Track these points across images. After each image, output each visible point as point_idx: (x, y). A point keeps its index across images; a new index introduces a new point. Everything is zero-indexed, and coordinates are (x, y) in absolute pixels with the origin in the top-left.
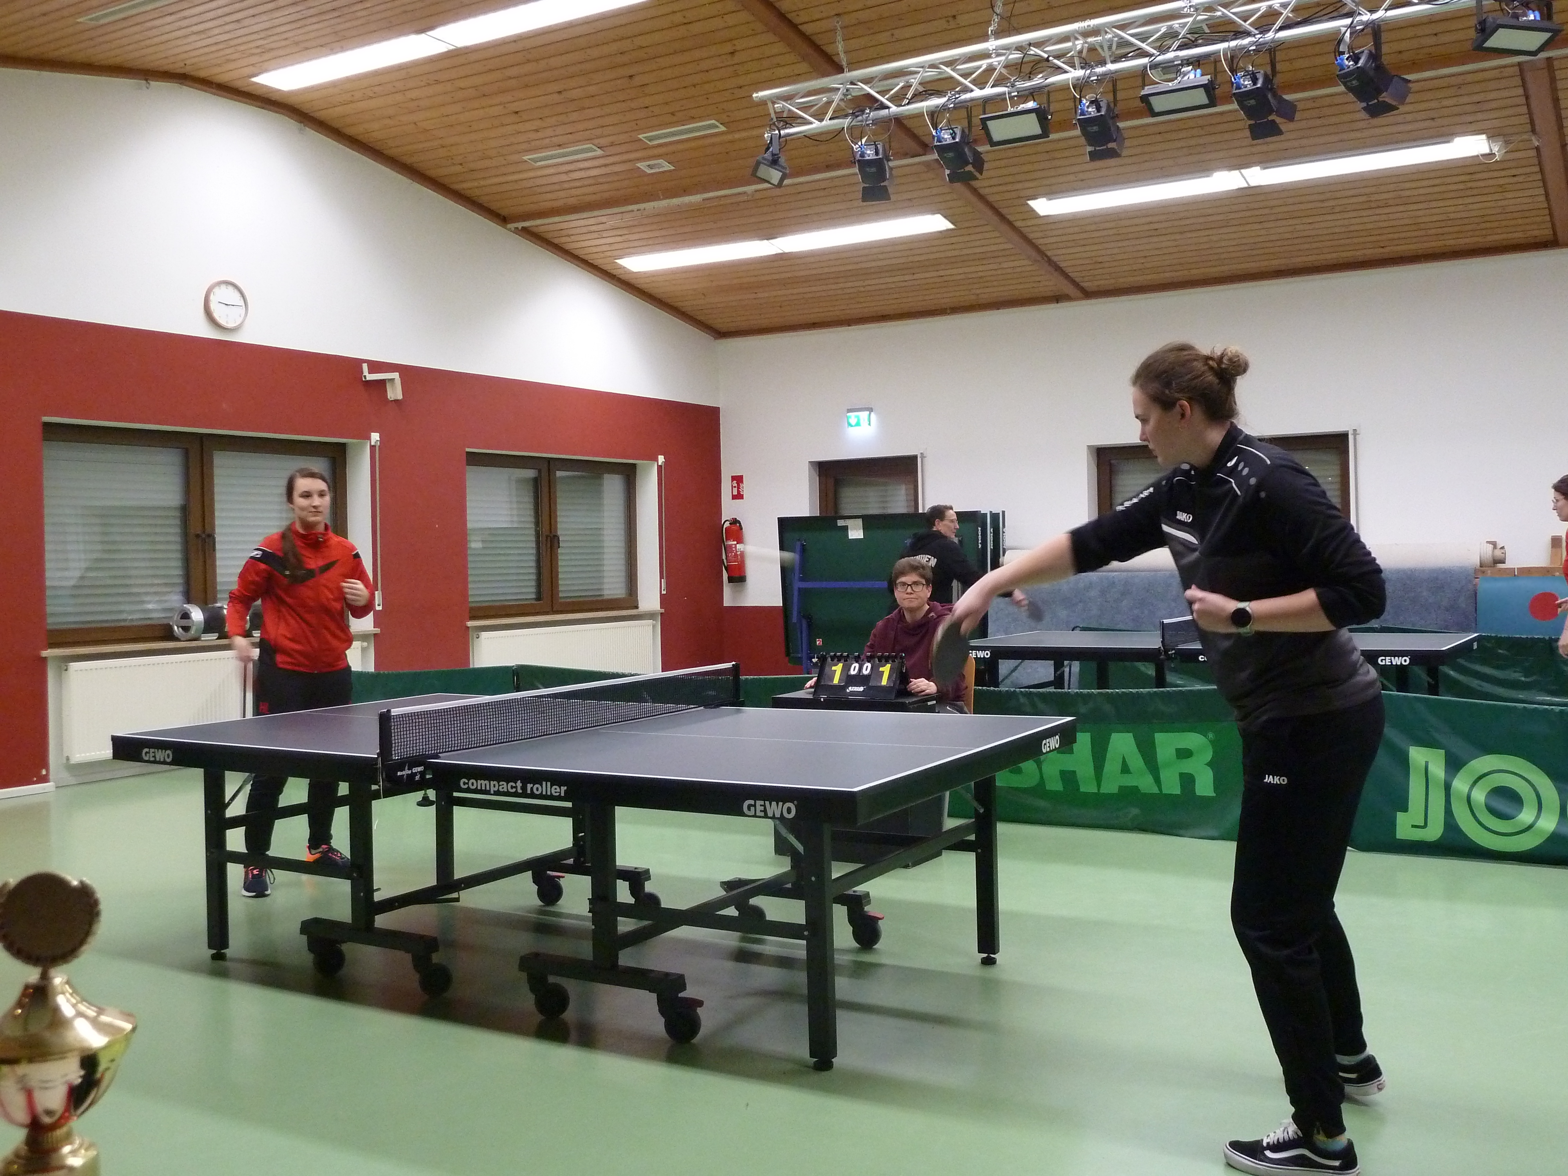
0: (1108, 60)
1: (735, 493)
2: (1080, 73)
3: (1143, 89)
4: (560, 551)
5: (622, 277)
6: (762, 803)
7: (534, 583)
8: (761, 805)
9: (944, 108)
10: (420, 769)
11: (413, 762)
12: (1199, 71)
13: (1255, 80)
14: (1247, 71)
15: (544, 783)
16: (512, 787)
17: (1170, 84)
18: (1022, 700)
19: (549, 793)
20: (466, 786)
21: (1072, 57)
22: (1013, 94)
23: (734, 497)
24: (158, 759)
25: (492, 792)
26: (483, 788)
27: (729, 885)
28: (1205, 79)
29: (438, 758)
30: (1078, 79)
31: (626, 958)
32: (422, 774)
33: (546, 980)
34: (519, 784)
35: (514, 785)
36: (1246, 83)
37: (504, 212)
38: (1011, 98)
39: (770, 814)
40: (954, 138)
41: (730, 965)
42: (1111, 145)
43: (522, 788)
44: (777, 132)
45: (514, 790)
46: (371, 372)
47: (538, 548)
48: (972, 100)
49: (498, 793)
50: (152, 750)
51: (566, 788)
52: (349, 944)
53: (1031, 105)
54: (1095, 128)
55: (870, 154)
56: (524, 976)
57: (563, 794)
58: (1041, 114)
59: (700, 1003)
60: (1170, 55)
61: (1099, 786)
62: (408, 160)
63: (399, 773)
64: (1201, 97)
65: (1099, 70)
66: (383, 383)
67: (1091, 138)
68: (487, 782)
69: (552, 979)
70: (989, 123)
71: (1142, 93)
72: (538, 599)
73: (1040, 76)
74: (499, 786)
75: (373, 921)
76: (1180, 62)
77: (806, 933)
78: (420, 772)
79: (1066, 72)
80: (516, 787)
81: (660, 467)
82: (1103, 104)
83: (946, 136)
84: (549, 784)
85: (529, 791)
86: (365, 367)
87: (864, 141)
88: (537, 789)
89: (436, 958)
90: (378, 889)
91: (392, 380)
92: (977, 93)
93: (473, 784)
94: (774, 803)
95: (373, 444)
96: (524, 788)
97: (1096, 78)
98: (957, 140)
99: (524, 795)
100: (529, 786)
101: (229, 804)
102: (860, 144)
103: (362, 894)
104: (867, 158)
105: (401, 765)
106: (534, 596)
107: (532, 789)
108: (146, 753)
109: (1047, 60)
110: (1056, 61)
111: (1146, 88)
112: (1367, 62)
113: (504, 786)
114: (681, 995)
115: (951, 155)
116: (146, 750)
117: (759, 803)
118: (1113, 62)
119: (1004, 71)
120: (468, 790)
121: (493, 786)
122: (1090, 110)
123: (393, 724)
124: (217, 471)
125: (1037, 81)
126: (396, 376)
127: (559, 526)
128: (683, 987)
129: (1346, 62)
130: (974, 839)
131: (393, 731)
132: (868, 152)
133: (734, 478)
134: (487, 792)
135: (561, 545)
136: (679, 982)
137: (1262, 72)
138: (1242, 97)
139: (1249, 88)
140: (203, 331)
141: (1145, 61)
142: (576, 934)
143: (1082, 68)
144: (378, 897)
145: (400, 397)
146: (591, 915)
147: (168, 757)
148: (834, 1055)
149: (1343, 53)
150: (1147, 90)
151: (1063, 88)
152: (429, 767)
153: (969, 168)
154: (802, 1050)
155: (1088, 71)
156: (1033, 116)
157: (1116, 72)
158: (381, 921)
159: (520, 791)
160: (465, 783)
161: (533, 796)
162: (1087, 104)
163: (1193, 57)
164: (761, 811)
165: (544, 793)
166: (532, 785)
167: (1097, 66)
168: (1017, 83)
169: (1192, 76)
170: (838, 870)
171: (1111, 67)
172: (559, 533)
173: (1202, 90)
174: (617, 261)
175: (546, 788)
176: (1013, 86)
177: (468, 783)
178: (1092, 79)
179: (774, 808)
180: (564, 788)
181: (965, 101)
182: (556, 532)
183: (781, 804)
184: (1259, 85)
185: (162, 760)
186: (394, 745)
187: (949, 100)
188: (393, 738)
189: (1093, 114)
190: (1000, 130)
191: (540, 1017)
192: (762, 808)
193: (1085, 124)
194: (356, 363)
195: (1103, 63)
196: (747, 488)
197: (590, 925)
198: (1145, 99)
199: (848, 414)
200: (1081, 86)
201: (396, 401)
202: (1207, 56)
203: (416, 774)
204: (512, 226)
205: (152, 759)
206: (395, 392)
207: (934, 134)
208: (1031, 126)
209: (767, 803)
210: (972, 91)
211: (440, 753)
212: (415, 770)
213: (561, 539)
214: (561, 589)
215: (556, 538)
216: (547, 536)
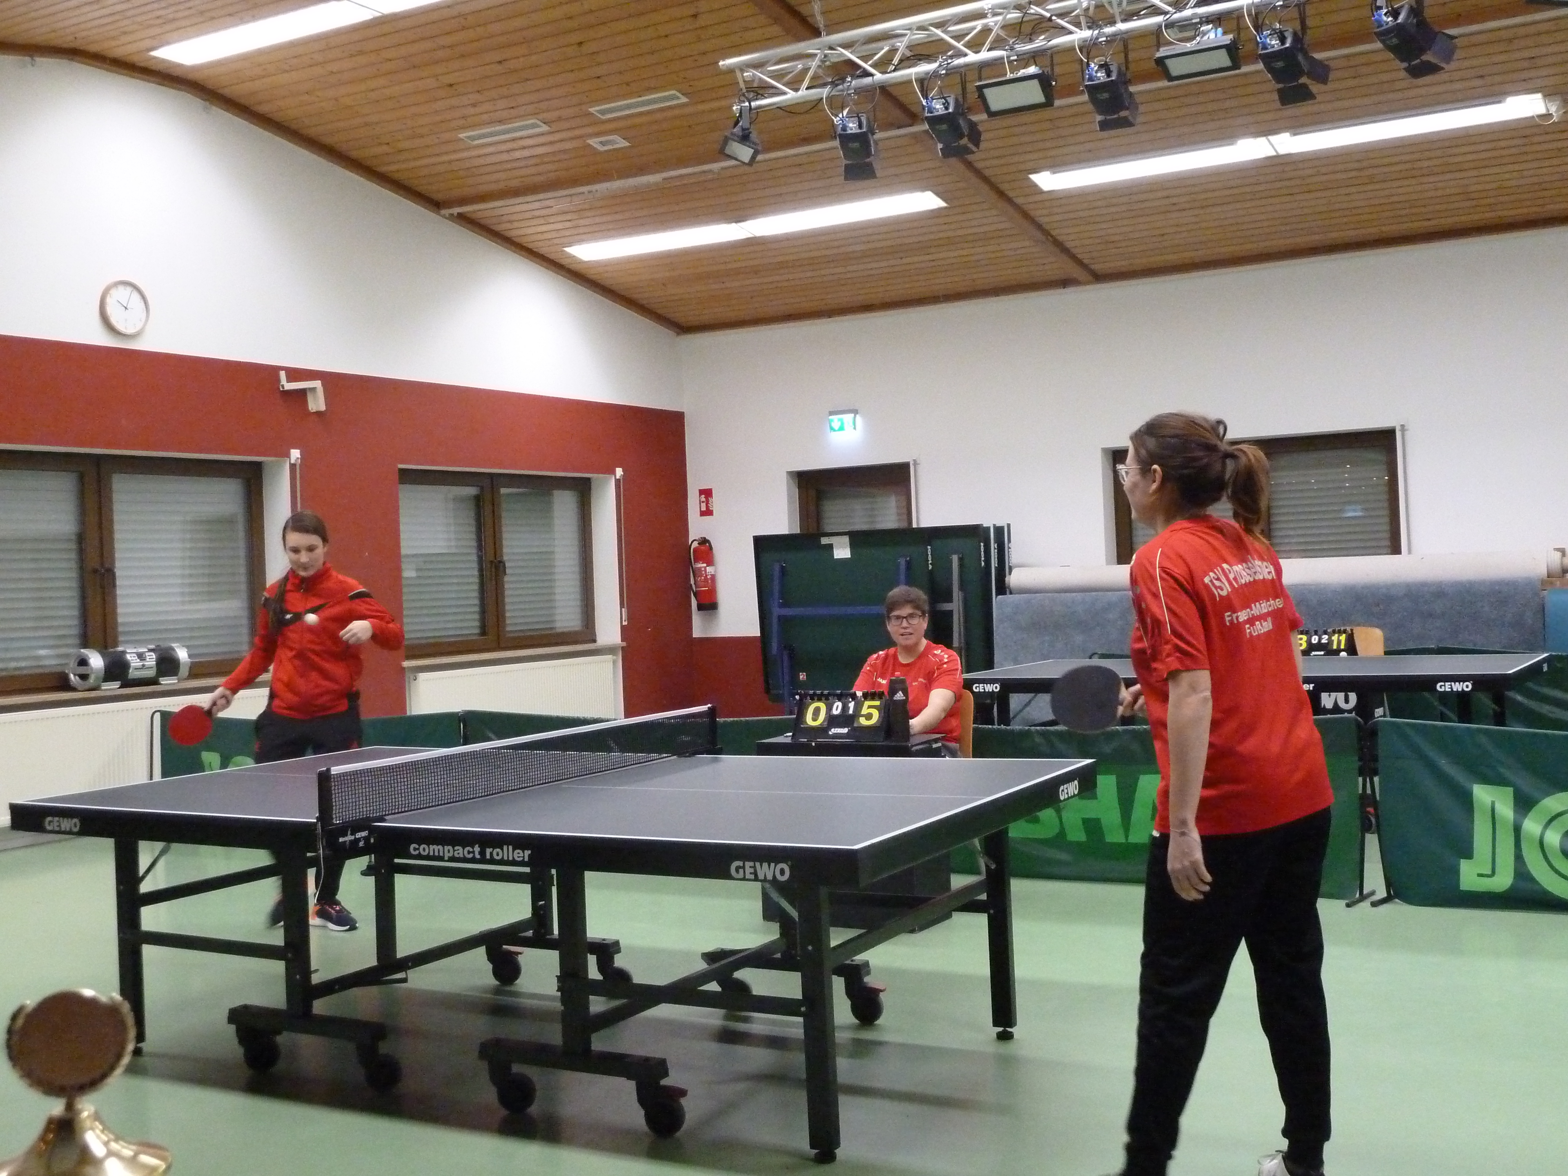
0: (1118, 18)
1: (704, 509)
2: (1086, 34)
3: (1158, 50)
4: (506, 579)
5: (573, 267)
6: (752, 864)
7: (477, 616)
8: (750, 867)
9: (935, 74)
10: (364, 834)
11: (356, 826)
12: (1220, 30)
13: (1283, 40)
14: (1274, 30)
15: (505, 847)
16: (469, 852)
17: (1188, 45)
18: (1038, 739)
19: (511, 858)
20: (417, 852)
21: (1077, 16)
22: (1012, 58)
23: (703, 514)
24: (63, 829)
25: (446, 858)
26: (436, 854)
27: (711, 957)
28: (1228, 39)
29: (383, 820)
30: (1085, 40)
31: (600, 1043)
32: (366, 839)
33: (510, 1069)
34: (477, 849)
35: (471, 850)
36: (1273, 42)
37: (438, 197)
38: (1010, 62)
39: (761, 877)
40: (947, 108)
41: (714, 1047)
42: (1124, 113)
43: (480, 853)
44: (747, 104)
45: (471, 856)
46: (289, 380)
47: (481, 576)
48: (967, 65)
49: (452, 859)
50: (57, 819)
51: (530, 852)
52: (285, 1033)
53: (1032, 70)
54: (1106, 95)
55: (852, 127)
56: (484, 1066)
57: (526, 859)
58: (1044, 80)
59: (683, 1093)
60: (1187, 13)
61: (1127, 837)
62: (328, 140)
63: (341, 840)
64: (1222, 59)
65: (1109, 30)
66: (303, 393)
67: (1101, 106)
68: (440, 847)
69: (516, 1068)
70: (987, 91)
71: (1157, 56)
72: (484, 632)
73: (1042, 37)
74: (454, 851)
75: (310, 1006)
76: (1198, 20)
77: (803, 1009)
78: (365, 838)
79: (1071, 33)
80: (473, 852)
81: (618, 482)
82: (1114, 68)
83: (938, 107)
84: (511, 848)
85: (488, 857)
86: (283, 374)
87: (845, 113)
88: (497, 853)
89: (384, 1048)
90: (316, 971)
91: (313, 390)
92: (972, 57)
93: (424, 850)
94: (765, 865)
95: (293, 461)
96: (482, 853)
97: (1104, 39)
98: (950, 110)
99: (483, 860)
100: (488, 851)
101: (143, 877)
102: (841, 116)
103: (298, 977)
104: (849, 132)
105: (342, 830)
106: (477, 631)
107: (491, 854)
108: (50, 822)
109: (1050, 19)
110: (1060, 21)
111: (1161, 49)
112: (1408, 17)
113: (460, 851)
114: (664, 1082)
115: (944, 127)
116: (49, 819)
117: (748, 864)
118: (1124, 21)
119: (1002, 34)
120: (420, 857)
121: (447, 851)
122: (1099, 75)
123: (333, 784)
124: (116, 497)
125: (1039, 43)
126: (317, 384)
127: (505, 550)
128: (666, 1074)
129: (1385, 18)
130: (986, 899)
131: (333, 792)
132: (851, 125)
133: (702, 492)
134: (441, 859)
135: (508, 571)
136: (660, 1067)
137: (1291, 30)
138: (1269, 59)
139: (1276, 48)
140: (98, 338)
141: (1159, 19)
142: (539, 1016)
143: (1089, 28)
144: (316, 979)
145: (323, 408)
146: (559, 994)
147: (75, 826)
148: (838, 1145)
149: (1380, 8)
150: (1163, 52)
151: (1070, 49)
152: (373, 830)
153: (964, 141)
154: (802, 1141)
155: (1096, 32)
156: (1035, 83)
157: (1127, 32)
158: (320, 1007)
159: (477, 856)
160: (415, 849)
161: (492, 861)
162: (1096, 68)
163: (1213, 14)
164: (751, 873)
165: (506, 858)
166: (491, 849)
167: (1106, 25)
168: (1017, 46)
169: (1212, 35)
170: (837, 937)
171: (1121, 26)
172: (505, 558)
173: (1223, 52)
174: (568, 250)
175: (507, 852)
176: (1012, 49)
177: (418, 849)
178: (1100, 40)
179: (766, 870)
180: (527, 853)
181: (959, 67)
182: (502, 557)
183: (773, 865)
184: (1287, 45)
185: (68, 829)
186: (334, 808)
187: (940, 66)
188: (334, 800)
189: (1102, 80)
190: (998, 99)
191: (503, 1112)
192: (752, 870)
193: (1094, 90)
194: (272, 371)
195: (1113, 23)
196: (716, 503)
197: (558, 1006)
198: (1160, 62)
199: (830, 417)
200: (1088, 48)
201: (319, 414)
202: (1228, 13)
203: (359, 840)
204: (446, 212)
205: (57, 829)
206: (317, 403)
207: (924, 102)
208: (1033, 94)
209: (758, 864)
210: (966, 55)
211: (385, 815)
212: (359, 835)
213: (507, 565)
214: (508, 622)
215: (502, 564)
216: (492, 562)
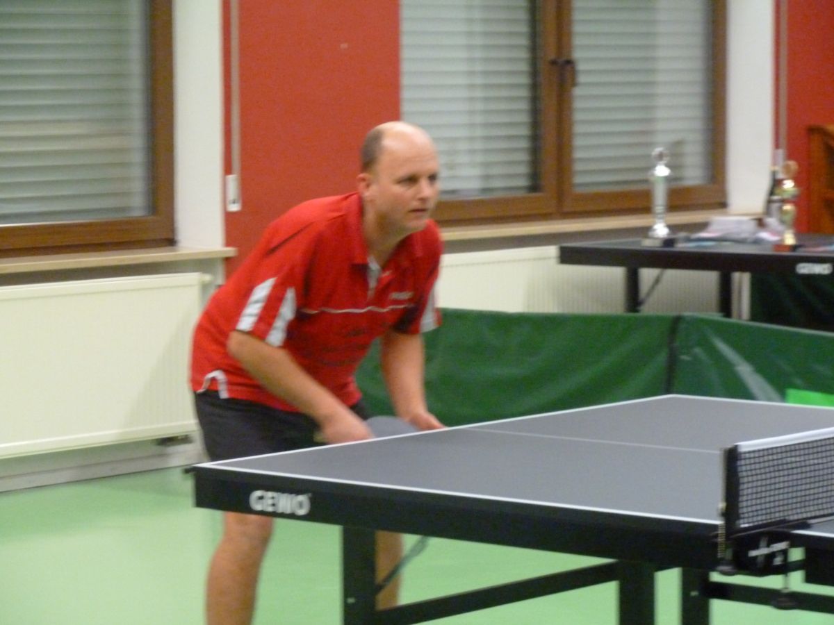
4: (577, 91)
7: (524, 157)
24: (280, 510)
32: (784, 553)
47: (534, 86)
50: (270, 494)
63: (752, 553)
72: (534, 188)
105: (753, 539)
106: (523, 182)
108: (258, 499)
116: (258, 493)
127: (577, 41)
135: (582, 79)
147: (301, 506)
172: (577, 55)
182: (570, 52)
185: (288, 511)
203: (776, 553)
205: (270, 509)
213: (581, 67)
214: (578, 167)
215: (568, 67)
216: (554, 63)
